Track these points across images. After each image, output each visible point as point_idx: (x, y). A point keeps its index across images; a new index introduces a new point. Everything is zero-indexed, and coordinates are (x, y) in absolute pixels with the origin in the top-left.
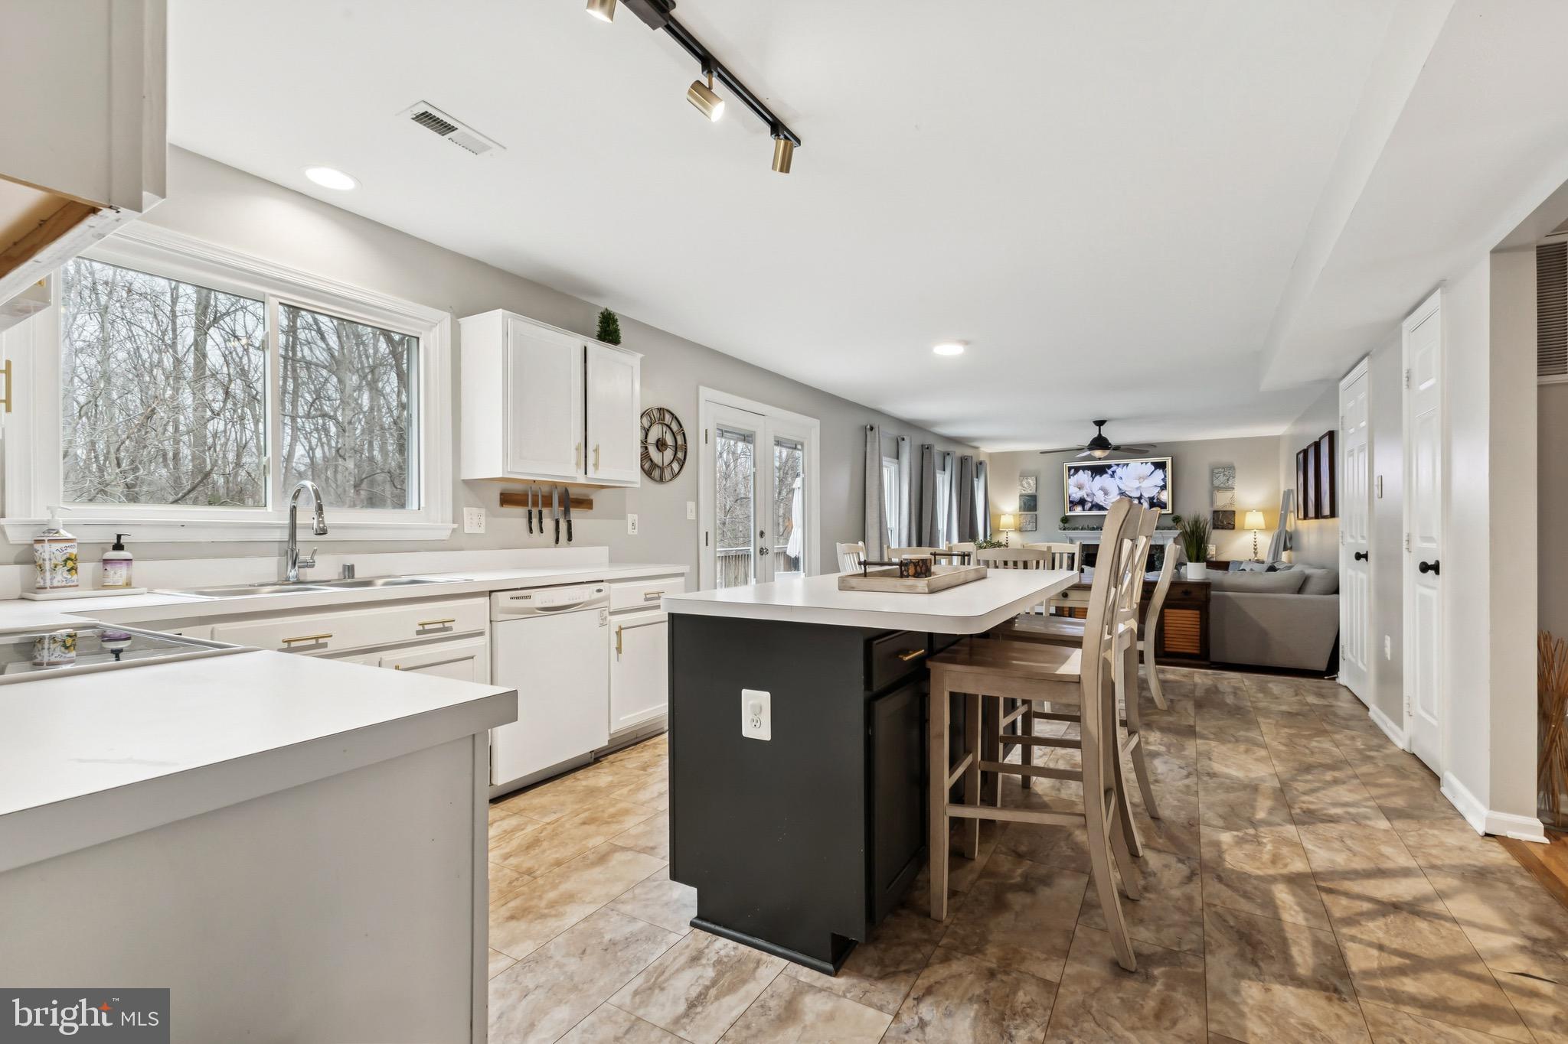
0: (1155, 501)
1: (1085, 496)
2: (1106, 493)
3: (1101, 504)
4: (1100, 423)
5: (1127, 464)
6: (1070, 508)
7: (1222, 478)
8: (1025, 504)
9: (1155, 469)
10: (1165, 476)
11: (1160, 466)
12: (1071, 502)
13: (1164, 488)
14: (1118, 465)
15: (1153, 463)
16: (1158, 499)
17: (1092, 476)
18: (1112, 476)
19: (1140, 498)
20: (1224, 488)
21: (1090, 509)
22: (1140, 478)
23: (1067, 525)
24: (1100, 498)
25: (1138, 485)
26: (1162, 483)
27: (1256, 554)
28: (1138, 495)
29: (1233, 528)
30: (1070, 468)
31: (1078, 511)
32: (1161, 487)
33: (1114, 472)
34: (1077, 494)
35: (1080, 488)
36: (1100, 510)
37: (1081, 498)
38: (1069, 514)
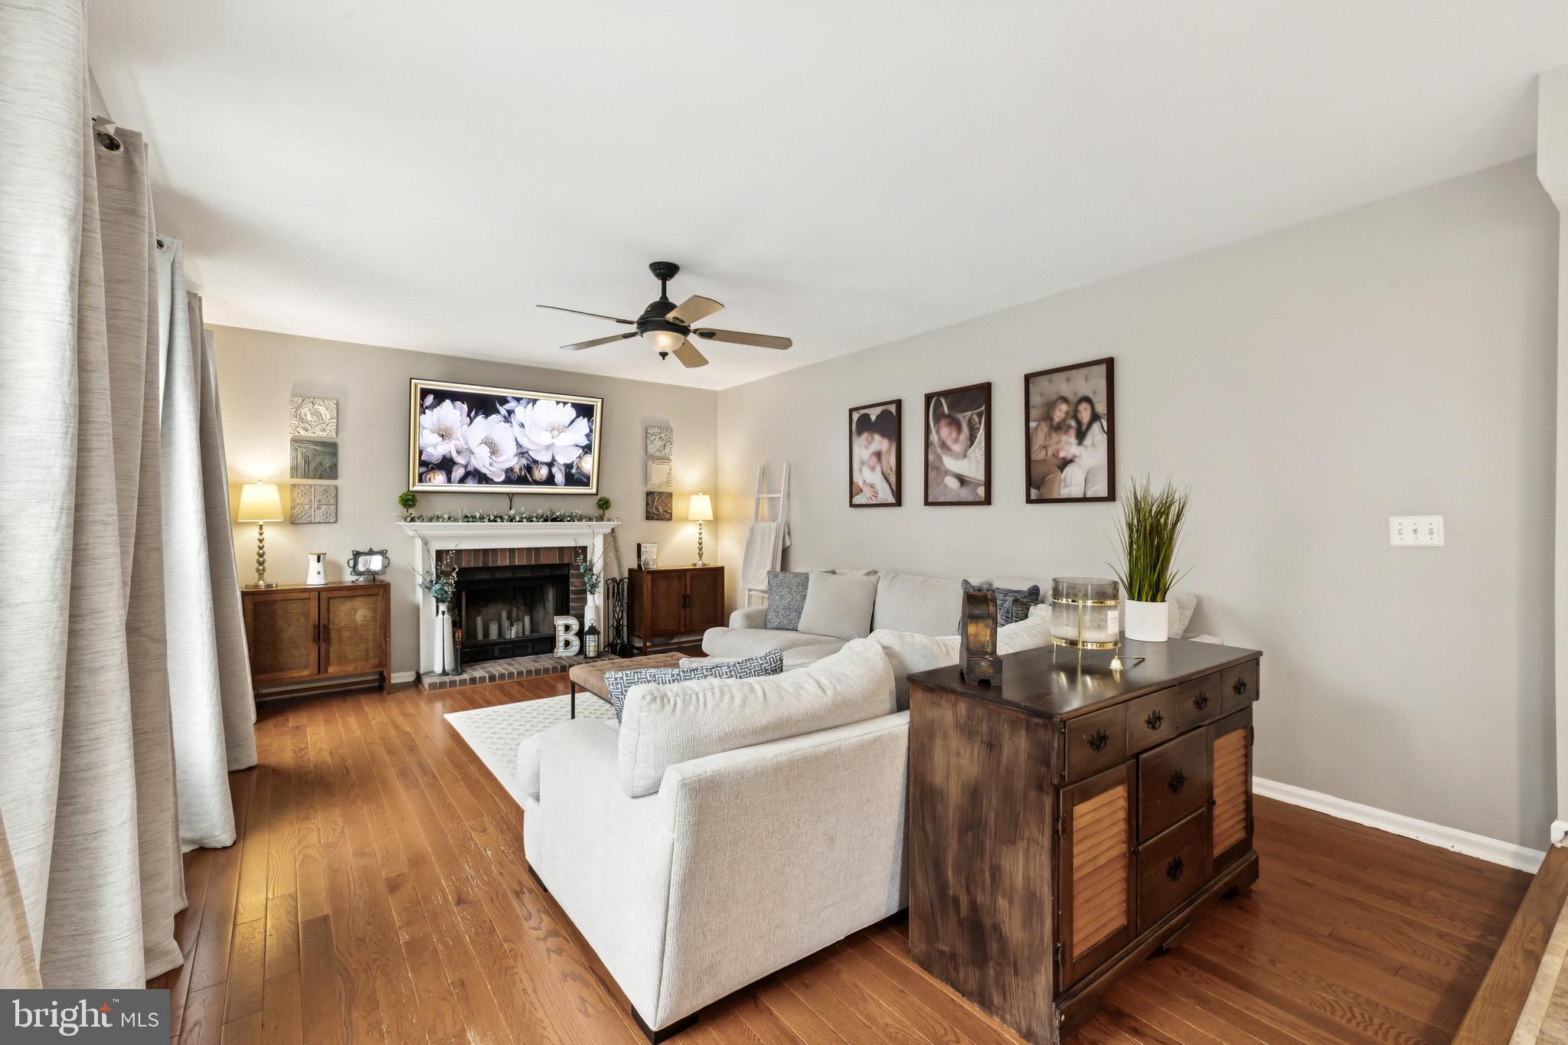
0: (574, 471)
1: (454, 455)
2: (494, 452)
3: (484, 470)
4: (665, 271)
5: (535, 401)
6: (421, 475)
7: (658, 444)
8: (307, 462)
9: (577, 417)
10: (591, 431)
11: (585, 411)
12: (423, 463)
13: (587, 449)
14: (518, 400)
15: (574, 405)
16: (578, 468)
17: (469, 415)
18: (507, 420)
19: (550, 465)
20: (658, 458)
21: (462, 480)
22: (553, 429)
23: (413, 512)
24: (481, 460)
25: (549, 441)
26: (585, 442)
27: (701, 555)
28: (548, 459)
29: (670, 519)
30: (425, 393)
31: (438, 480)
32: (583, 448)
33: (510, 412)
34: (436, 449)
35: (444, 435)
36: (480, 482)
37: (444, 457)
38: (419, 487)
